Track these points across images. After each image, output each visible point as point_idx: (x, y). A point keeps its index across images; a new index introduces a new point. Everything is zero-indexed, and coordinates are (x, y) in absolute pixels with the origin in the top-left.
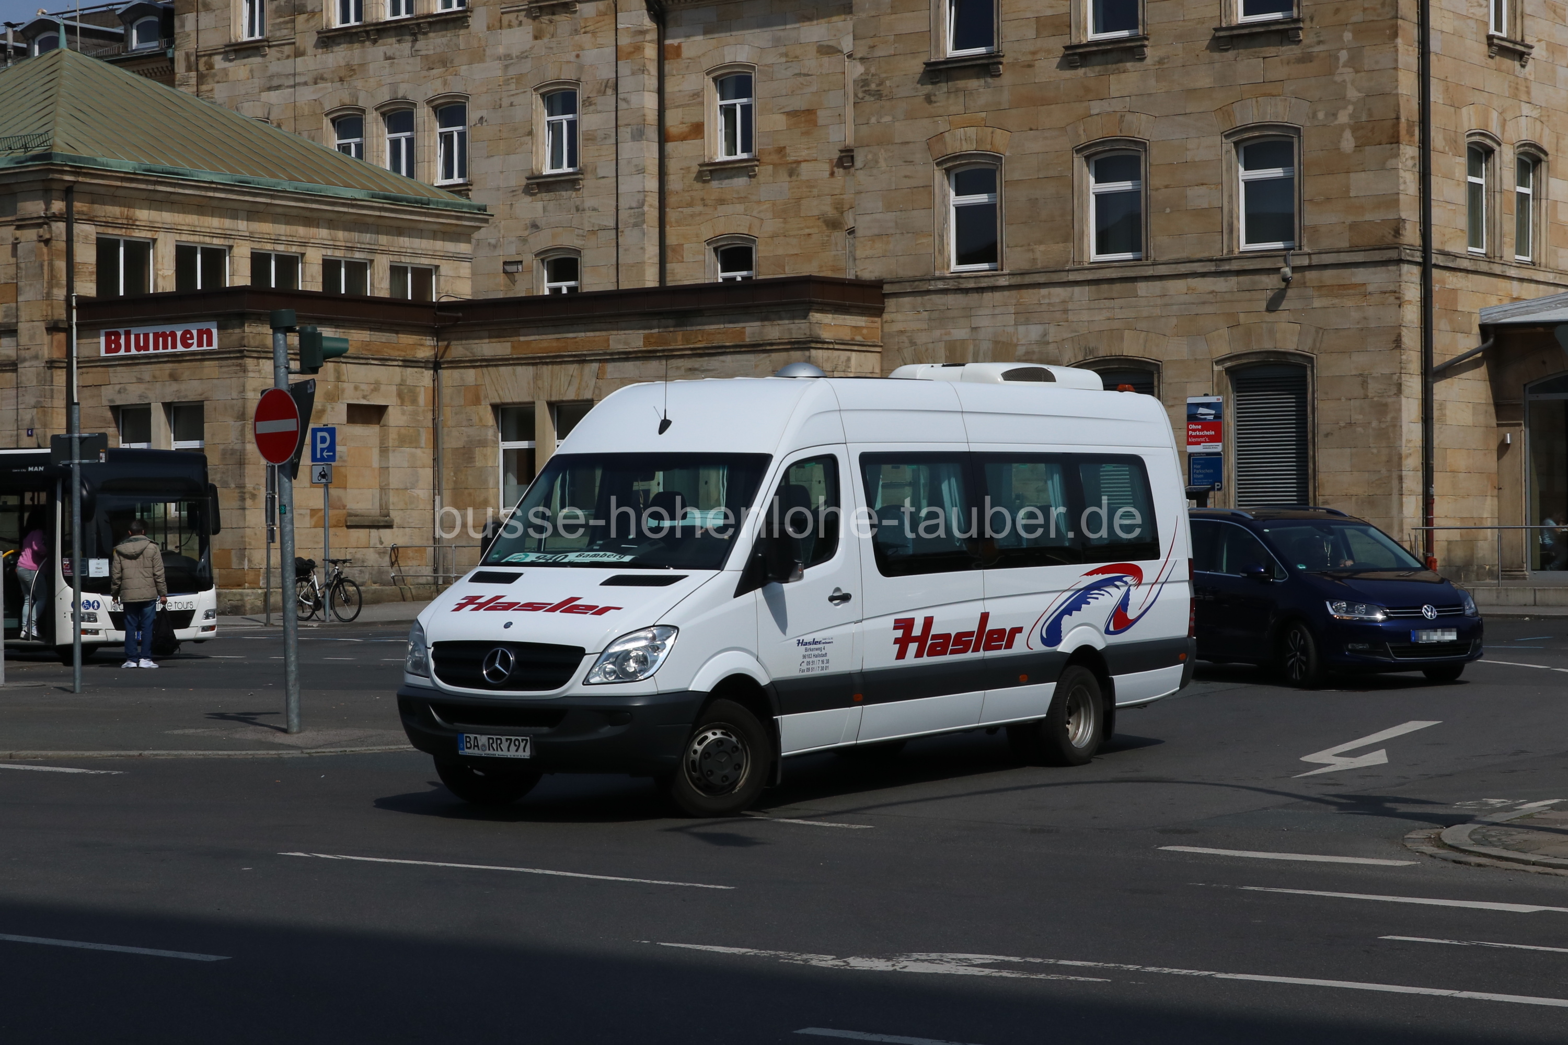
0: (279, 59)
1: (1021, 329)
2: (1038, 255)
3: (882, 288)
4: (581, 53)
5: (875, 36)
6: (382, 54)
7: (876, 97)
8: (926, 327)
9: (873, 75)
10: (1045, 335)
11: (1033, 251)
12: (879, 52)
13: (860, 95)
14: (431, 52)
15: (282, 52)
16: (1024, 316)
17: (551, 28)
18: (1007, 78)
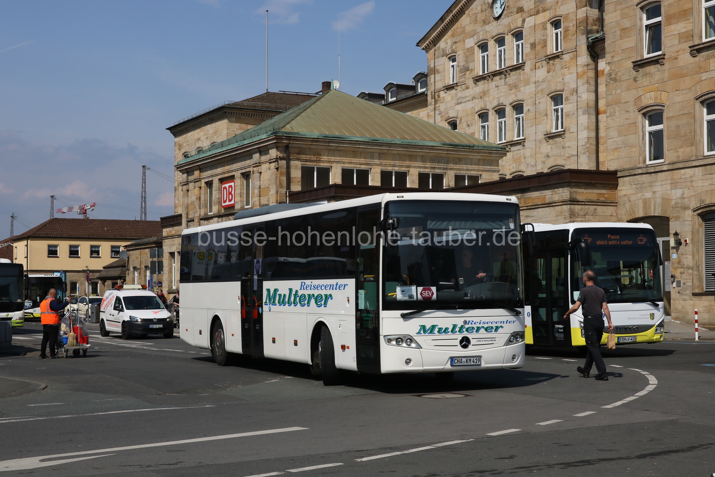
0: (461, 91)
1: (673, 191)
2: (680, 153)
3: (617, 174)
4: (564, 77)
5: (614, 51)
6: (494, 85)
7: (614, 81)
8: (634, 192)
9: (613, 71)
10: (683, 194)
11: (678, 152)
12: (615, 59)
13: (608, 81)
14: (511, 83)
15: (462, 88)
16: (674, 185)
17: (553, 67)
18: (667, 65)
